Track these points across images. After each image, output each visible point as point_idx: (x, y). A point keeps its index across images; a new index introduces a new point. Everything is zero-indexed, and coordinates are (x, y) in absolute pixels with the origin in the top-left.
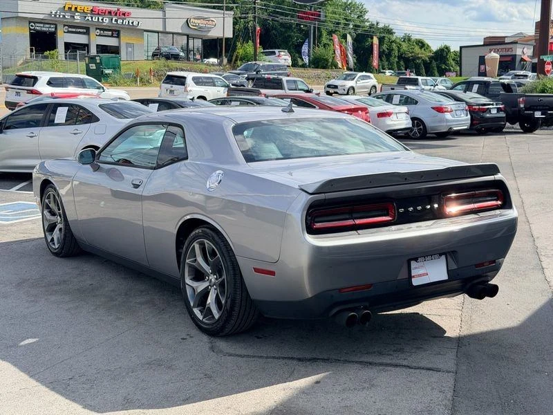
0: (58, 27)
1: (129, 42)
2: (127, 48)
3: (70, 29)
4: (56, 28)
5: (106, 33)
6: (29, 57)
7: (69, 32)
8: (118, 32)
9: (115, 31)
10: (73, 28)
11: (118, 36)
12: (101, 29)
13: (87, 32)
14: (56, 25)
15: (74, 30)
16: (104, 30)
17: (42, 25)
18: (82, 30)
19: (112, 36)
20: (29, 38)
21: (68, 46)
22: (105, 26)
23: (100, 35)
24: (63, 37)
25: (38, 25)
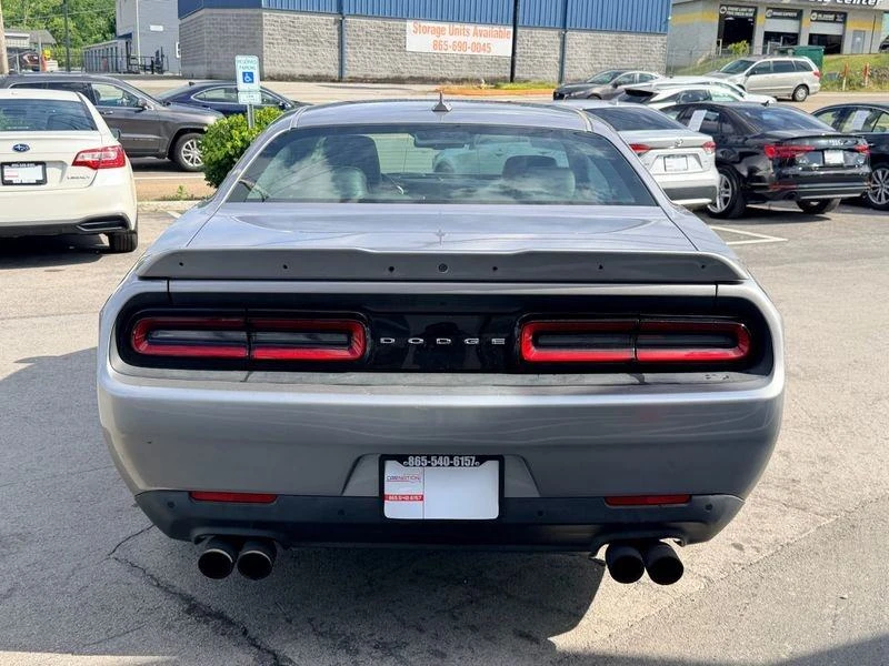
0: (759, 12)
1: (857, 28)
2: (854, 38)
3: (775, 13)
4: (755, 13)
5: (826, 17)
6: (713, 52)
7: (773, 17)
8: (845, 14)
9: (840, 13)
10: (779, 11)
11: (844, 22)
12: (819, 12)
13: (799, 16)
14: (756, 8)
15: (780, 14)
16: (823, 13)
17: (736, 9)
18: (790, 14)
19: (835, 21)
20: (717, 28)
21: (769, 36)
22: (827, 7)
23: (817, 20)
24: (764, 24)
25: (732, 9)
